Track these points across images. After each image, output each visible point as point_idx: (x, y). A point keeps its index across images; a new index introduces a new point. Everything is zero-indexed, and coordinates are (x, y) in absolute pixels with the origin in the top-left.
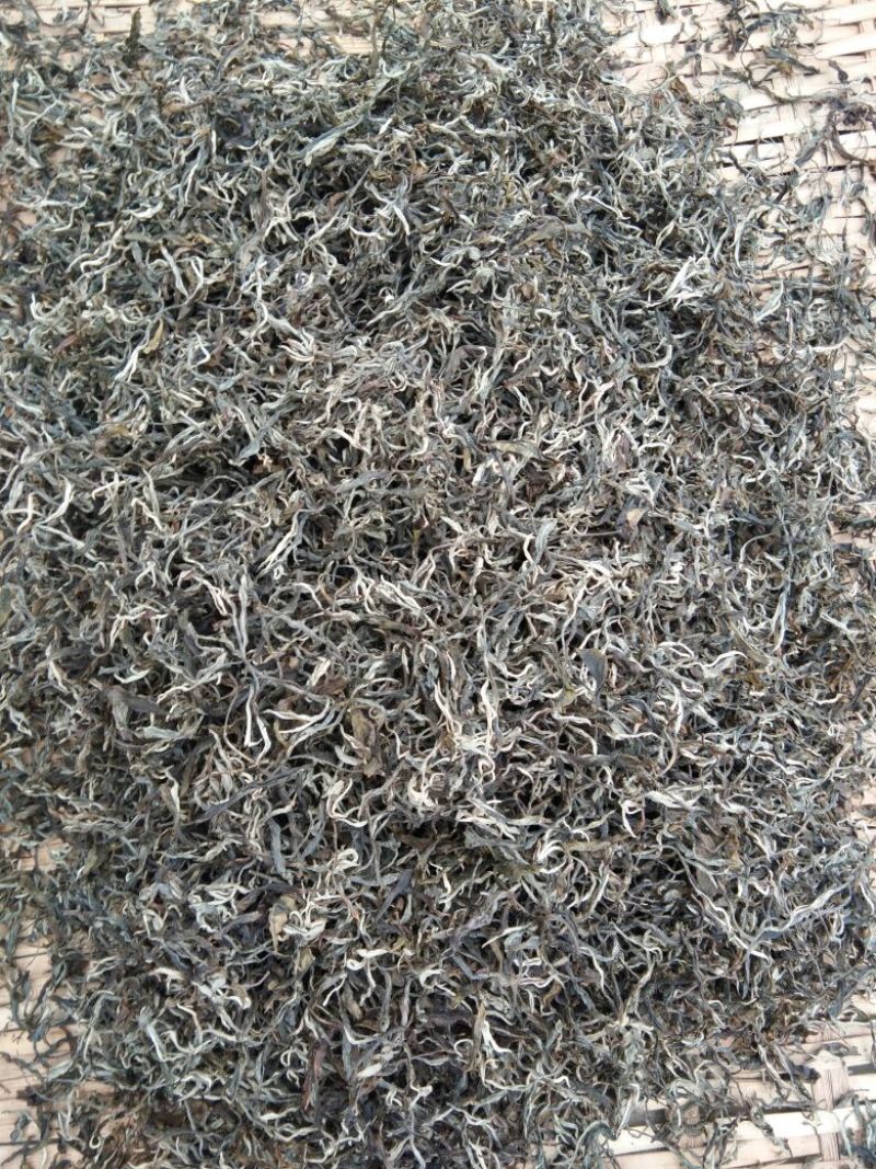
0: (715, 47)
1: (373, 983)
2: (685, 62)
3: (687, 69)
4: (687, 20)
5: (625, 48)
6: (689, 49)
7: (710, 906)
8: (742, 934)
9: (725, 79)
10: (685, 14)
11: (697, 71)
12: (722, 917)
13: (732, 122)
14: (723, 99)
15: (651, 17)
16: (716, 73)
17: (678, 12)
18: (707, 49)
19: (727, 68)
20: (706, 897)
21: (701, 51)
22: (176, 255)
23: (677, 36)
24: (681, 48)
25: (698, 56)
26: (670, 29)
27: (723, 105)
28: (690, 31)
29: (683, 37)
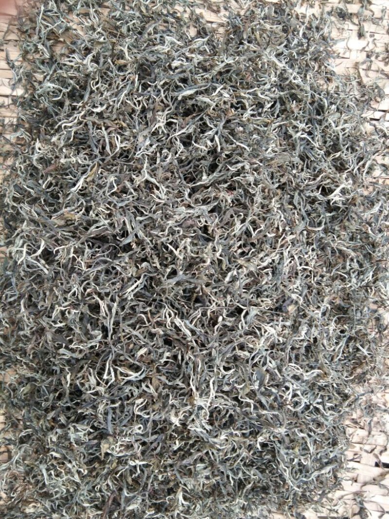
0: (380, 58)
1: (139, 472)
2: (363, 63)
3: (364, 67)
4: (371, 40)
5: (339, 47)
6: (368, 56)
7: (282, 466)
8: (292, 479)
9: (381, 76)
10: (371, 36)
11: (369, 69)
12: (285, 471)
13: (379, 99)
14: (377, 87)
15: (354, 34)
16: (377, 71)
17: (368, 35)
18: (377, 57)
19: (383, 70)
20: (281, 462)
21: (373, 58)
22: (109, 131)
23: (364, 48)
24: (364, 54)
25: (371, 62)
26: (362, 43)
27: (376, 90)
28: (371, 47)
29: (367, 49)
